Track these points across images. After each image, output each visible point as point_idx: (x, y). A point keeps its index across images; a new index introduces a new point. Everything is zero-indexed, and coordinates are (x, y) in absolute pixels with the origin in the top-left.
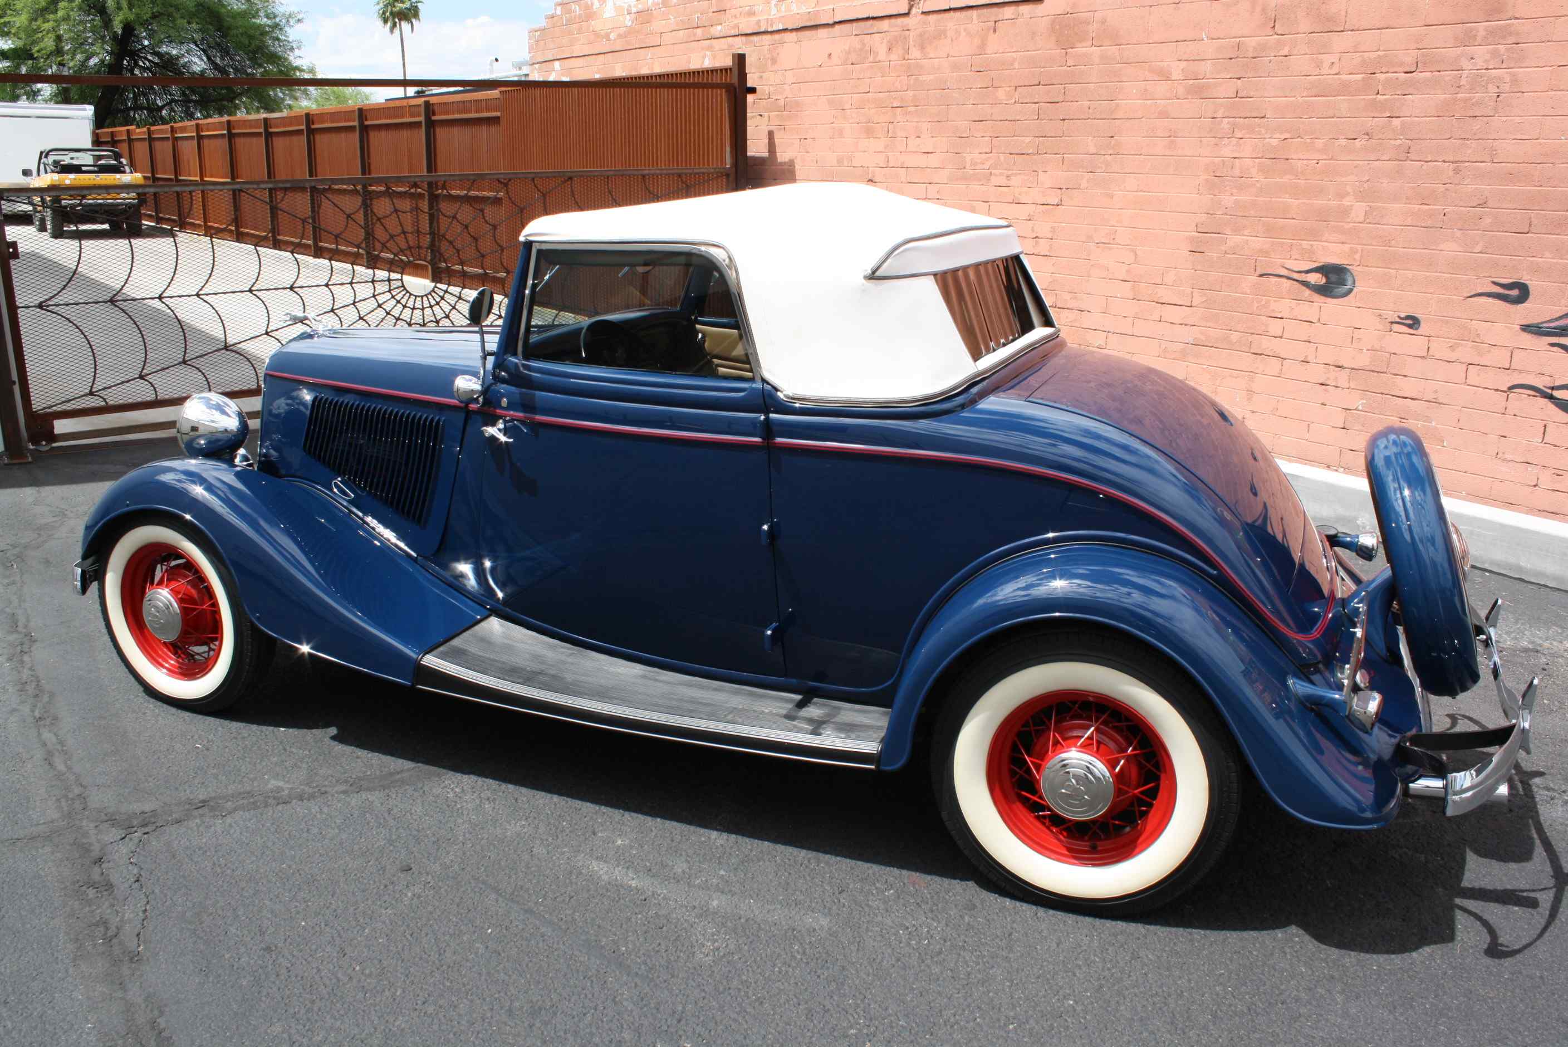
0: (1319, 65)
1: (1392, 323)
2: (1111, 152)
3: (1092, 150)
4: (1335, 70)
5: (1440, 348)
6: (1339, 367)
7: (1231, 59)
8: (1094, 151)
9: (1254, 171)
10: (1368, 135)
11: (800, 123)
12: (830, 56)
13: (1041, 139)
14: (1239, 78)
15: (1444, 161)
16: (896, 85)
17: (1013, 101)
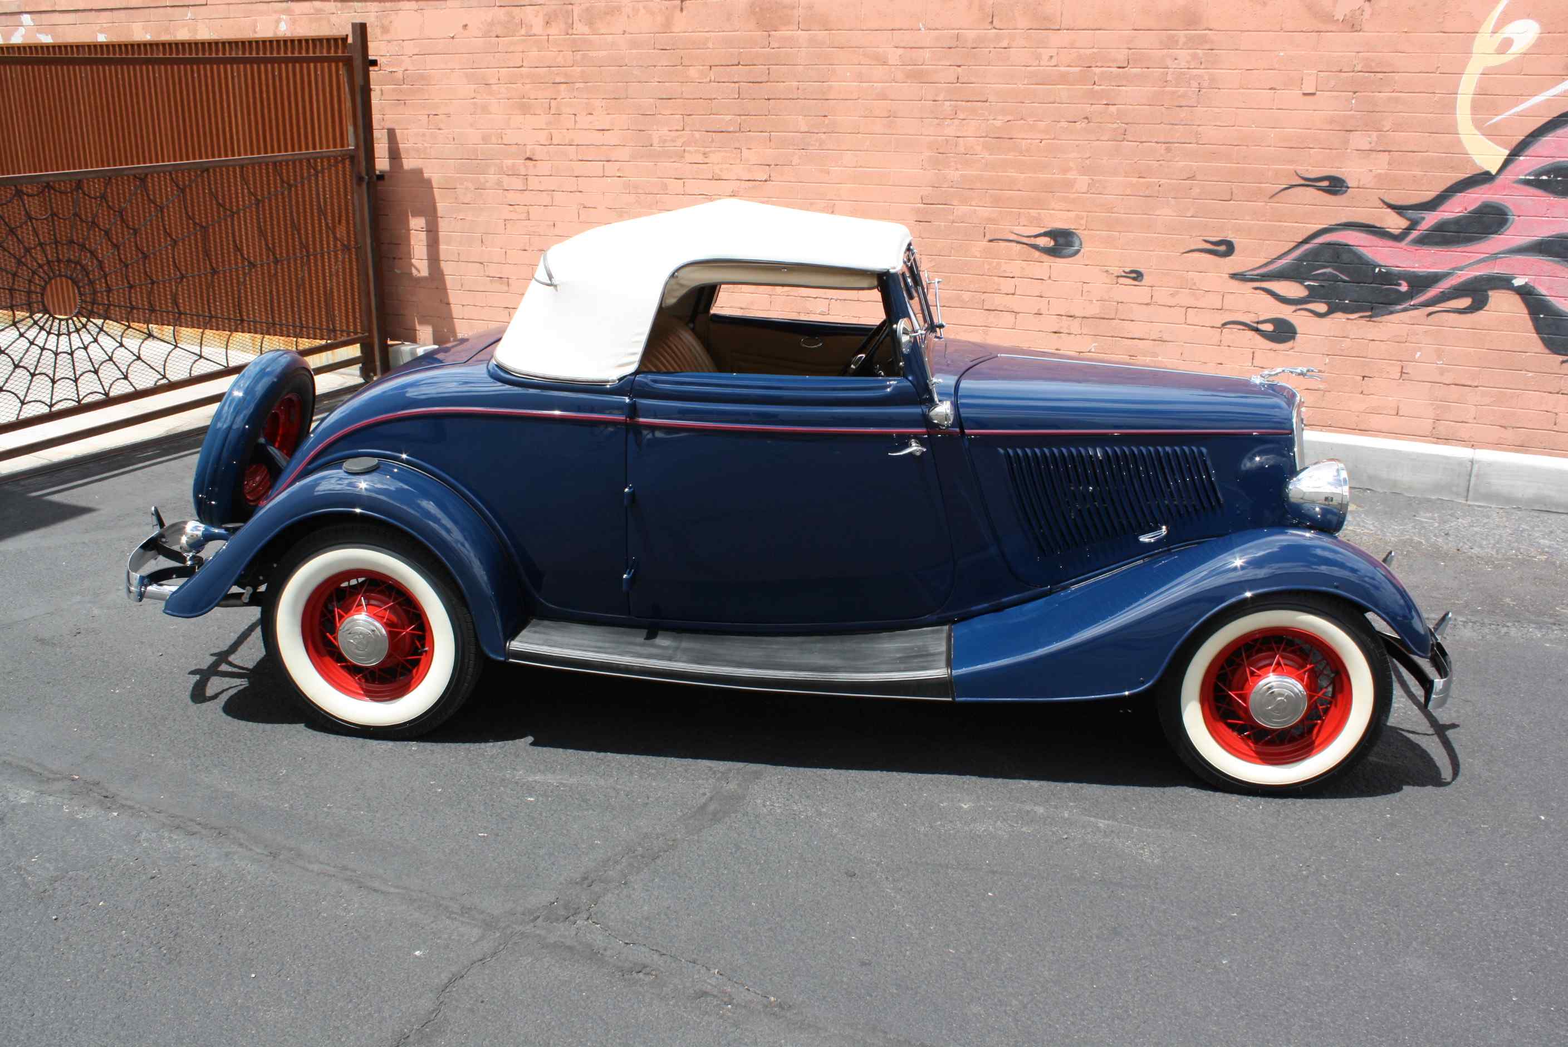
0: (1039, 58)
1: (1118, 277)
2: (824, 130)
3: (803, 129)
4: (1054, 62)
5: (1162, 295)
6: (1071, 316)
7: (950, 48)
8: (807, 130)
9: (978, 148)
10: (1087, 118)
11: (427, 98)
12: (465, 26)
13: (743, 117)
14: (959, 66)
15: (1157, 142)
16: (558, 60)
17: (708, 79)
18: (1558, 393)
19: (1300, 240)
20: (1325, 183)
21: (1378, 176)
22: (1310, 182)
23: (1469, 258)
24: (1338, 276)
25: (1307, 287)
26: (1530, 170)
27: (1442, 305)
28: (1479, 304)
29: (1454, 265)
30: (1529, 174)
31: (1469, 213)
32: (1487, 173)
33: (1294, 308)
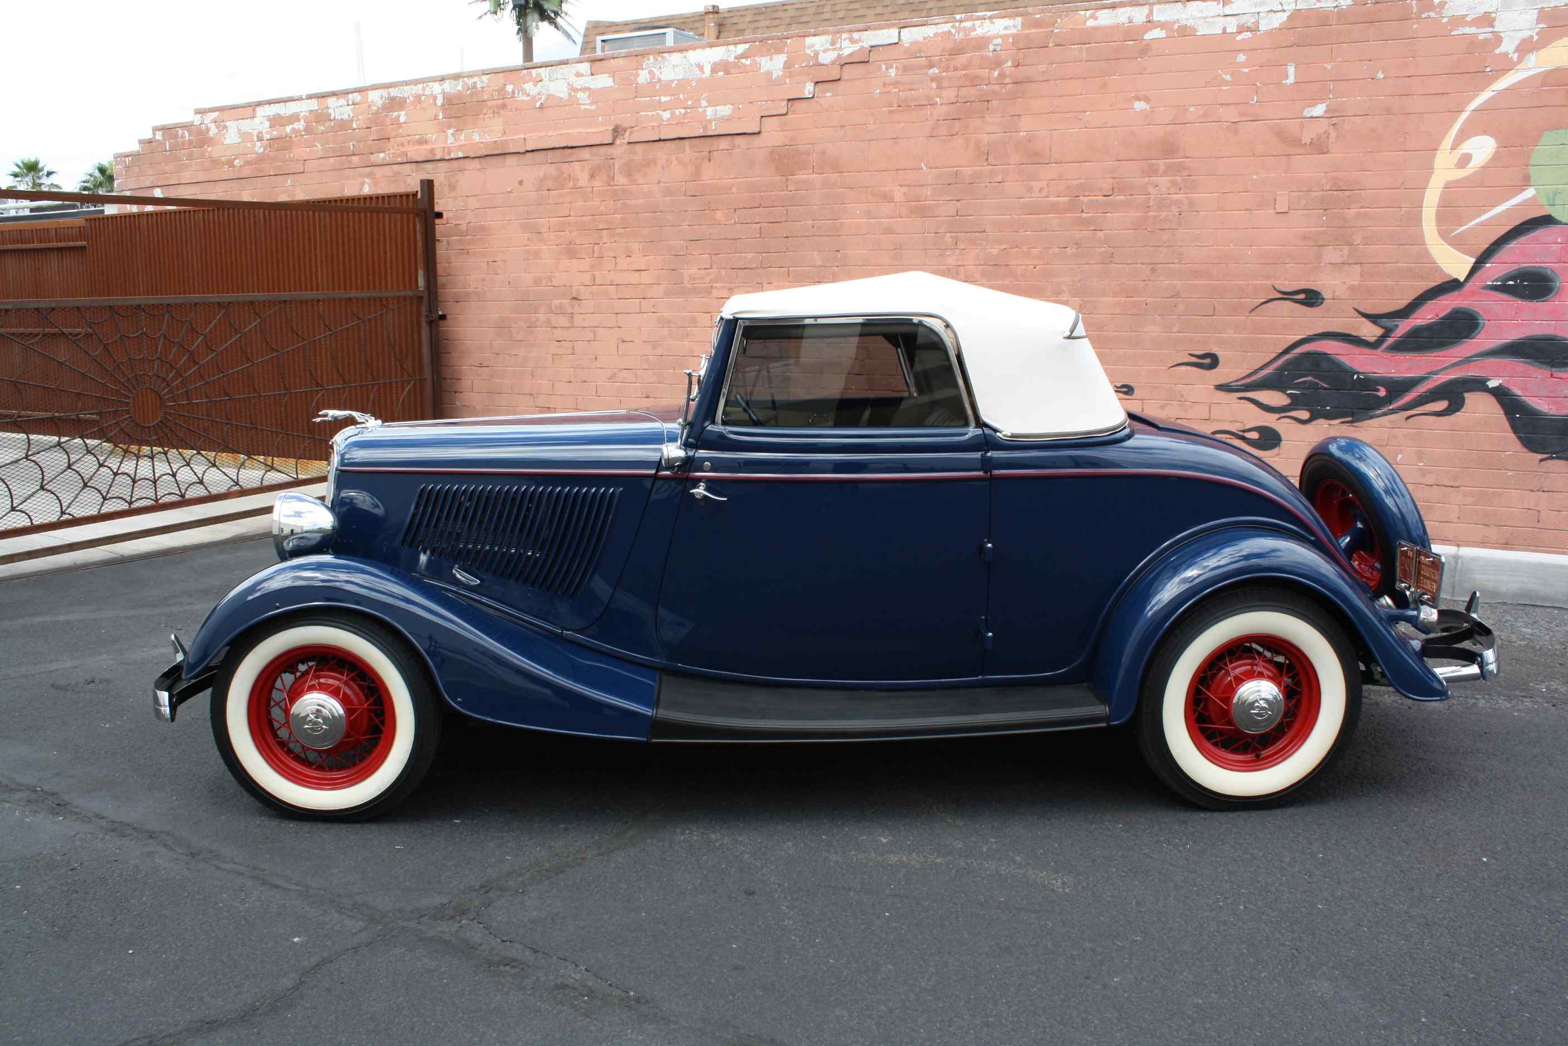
0: (1030, 190)
2: (838, 264)
3: (819, 263)
4: (1043, 195)
5: (1151, 408)
7: (949, 184)
10: (1077, 244)
11: (487, 246)
12: (521, 182)
13: (764, 255)
14: (958, 200)
15: (1142, 263)
16: (601, 209)
17: (733, 222)
18: (1539, 490)
19: (1281, 351)
20: (1302, 296)
21: (1352, 289)
22: (1287, 296)
23: (1444, 362)
24: (1318, 384)
25: (1290, 395)
26: (1497, 277)
27: (1419, 408)
28: (1456, 405)
29: (1429, 370)
30: (1497, 280)
31: (1440, 319)
32: (1456, 281)
33: (1277, 416)
